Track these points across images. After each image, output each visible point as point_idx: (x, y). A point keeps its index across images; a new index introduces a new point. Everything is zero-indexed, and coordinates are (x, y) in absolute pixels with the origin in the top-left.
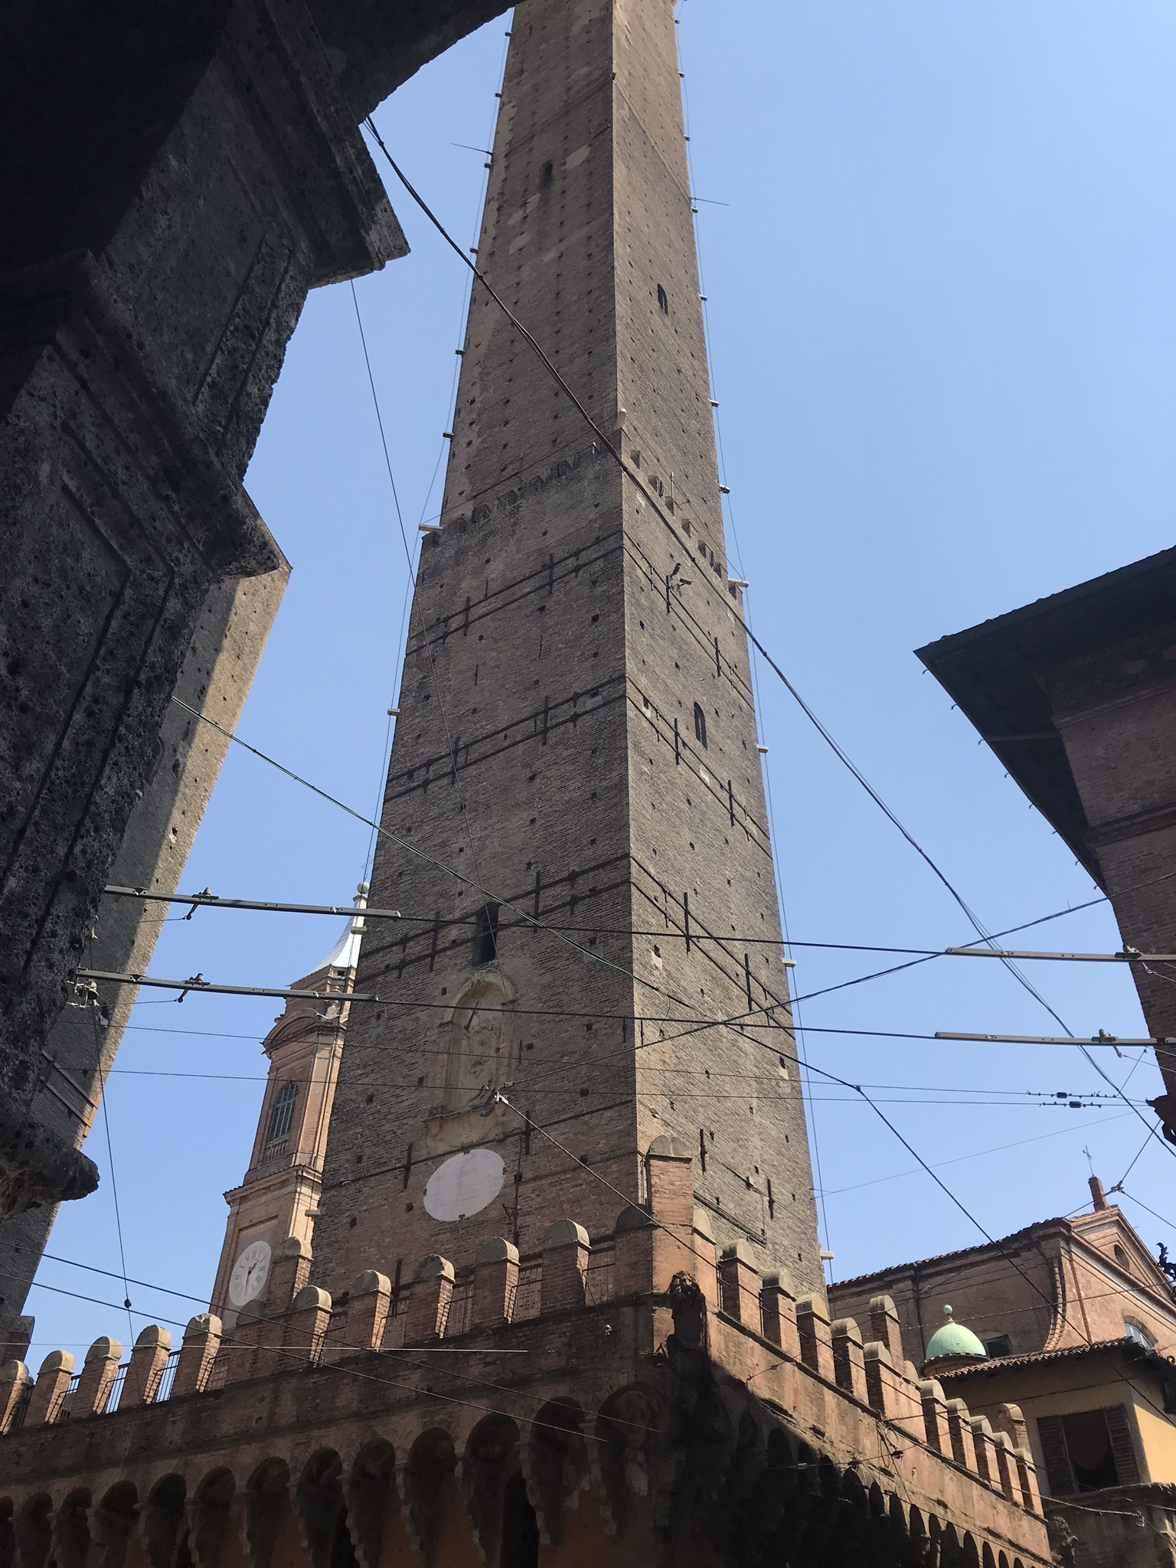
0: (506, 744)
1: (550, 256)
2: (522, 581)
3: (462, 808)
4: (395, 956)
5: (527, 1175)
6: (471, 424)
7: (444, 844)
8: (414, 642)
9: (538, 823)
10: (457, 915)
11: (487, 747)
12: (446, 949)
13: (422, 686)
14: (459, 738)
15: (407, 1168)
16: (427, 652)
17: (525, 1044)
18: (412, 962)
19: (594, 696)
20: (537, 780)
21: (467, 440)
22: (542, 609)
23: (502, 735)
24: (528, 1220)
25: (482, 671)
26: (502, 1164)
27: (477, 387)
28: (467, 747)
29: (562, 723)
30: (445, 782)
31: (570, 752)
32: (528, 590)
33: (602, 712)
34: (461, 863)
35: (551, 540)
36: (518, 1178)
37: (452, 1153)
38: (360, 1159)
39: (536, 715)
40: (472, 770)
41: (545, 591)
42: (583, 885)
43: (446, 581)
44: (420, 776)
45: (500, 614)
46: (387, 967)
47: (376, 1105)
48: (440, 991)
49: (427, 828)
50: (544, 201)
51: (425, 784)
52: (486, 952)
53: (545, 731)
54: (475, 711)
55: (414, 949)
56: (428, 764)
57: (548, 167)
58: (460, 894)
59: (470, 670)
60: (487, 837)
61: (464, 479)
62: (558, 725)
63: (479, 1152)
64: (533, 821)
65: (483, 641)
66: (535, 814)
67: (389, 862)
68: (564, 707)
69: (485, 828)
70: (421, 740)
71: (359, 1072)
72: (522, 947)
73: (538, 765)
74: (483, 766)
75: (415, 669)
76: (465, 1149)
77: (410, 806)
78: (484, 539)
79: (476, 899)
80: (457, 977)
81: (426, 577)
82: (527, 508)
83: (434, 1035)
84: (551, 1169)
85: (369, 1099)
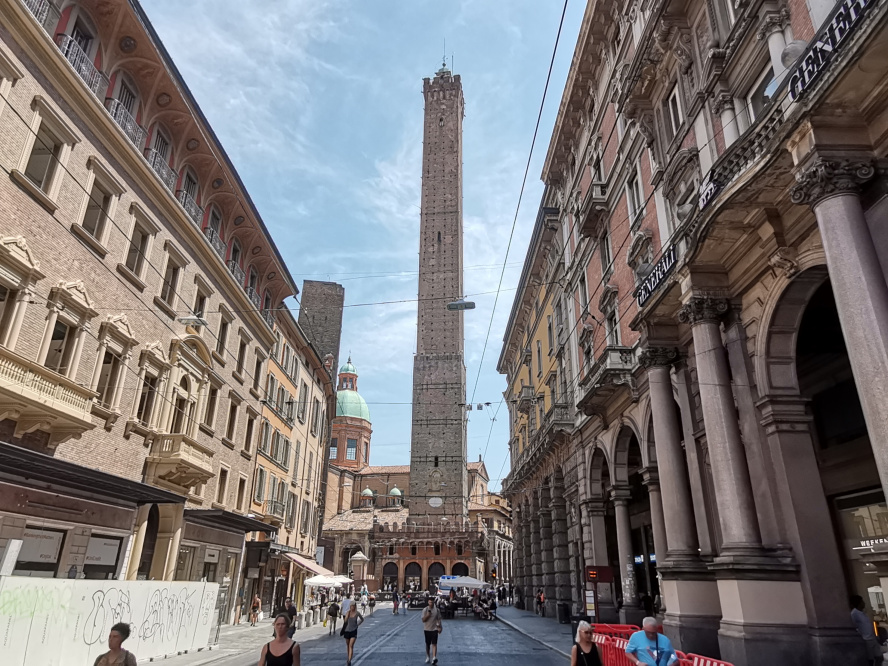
1: (442, 276)
2: (440, 384)
4: (418, 459)
5: (446, 503)
6: (423, 324)
7: (426, 440)
8: (414, 386)
10: (430, 456)
12: (429, 462)
14: (428, 418)
15: (426, 497)
16: (418, 391)
18: (422, 461)
19: (456, 421)
20: (445, 434)
21: (422, 329)
22: (444, 394)
23: (437, 421)
25: (432, 403)
28: (430, 420)
34: (430, 445)
35: (446, 376)
36: (444, 503)
39: (444, 420)
41: (444, 390)
42: (454, 459)
43: (421, 373)
44: (420, 422)
45: (435, 390)
46: (417, 461)
48: (428, 469)
50: (439, 249)
52: (436, 465)
54: (431, 412)
55: (422, 459)
56: (421, 420)
57: (439, 233)
58: (431, 452)
59: (429, 401)
60: (435, 442)
61: (422, 342)
63: (438, 498)
66: (445, 441)
67: (414, 439)
69: (435, 440)
70: (419, 413)
71: (414, 479)
73: (445, 431)
75: (416, 394)
76: (435, 497)
77: (418, 428)
78: (430, 367)
79: (433, 454)
80: (431, 467)
81: (416, 369)
82: (440, 363)
83: (428, 477)
84: (450, 503)
85: (417, 484)
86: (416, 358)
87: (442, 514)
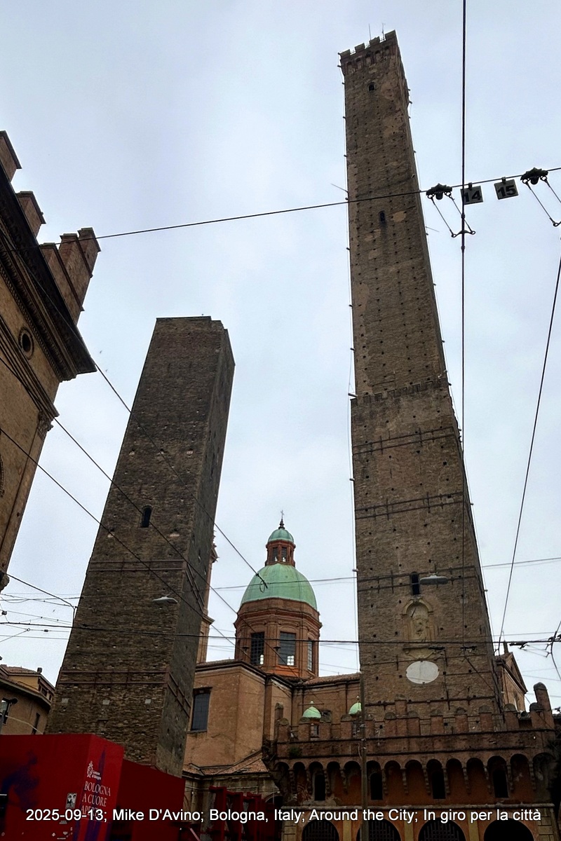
0: (411, 508)
2: (407, 436)
3: (395, 530)
4: (375, 584)
5: (448, 673)
6: (364, 347)
7: (389, 543)
8: (355, 449)
9: (432, 545)
10: (400, 573)
11: (401, 507)
12: (397, 586)
13: (364, 471)
14: (387, 500)
15: (397, 663)
16: (364, 456)
17: (440, 627)
18: (383, 588)
19: (449, 497)
20: (428, 527)
21: (363, 355)
22: (418, 452)
23: (408, 504)
24: (451, 687)
25: (393, 472)
26: (437, 668)
27: (364, 328)
28: (392, 504)
29: (437, 505)
30: (384, 517)
31: (442, 518)
32: (410, 441)
33: (454, 506)
34: (398, 553)
35: (419, 420)
36: (444, 673)
37: (416, 660)
38: (375, 657)
39: (422, 499)
40: (396, 516)
41: (419, 444)
42: (456, 574)
43: (367, 425)
44: (372, 512)
45: (398, 449)
46: (372, 587)
48: (398, 601)
49: (379, 535)
51: (375, 516)
52: (416, 591)
53: (429, 508)
54: (393, 489)
55: (383, 583)
56: (375, 508)
58: (400, 565)
59: (386, 470)
60: (409, 545)
61: (365, 375)
62: (434, 506)
63: (426, 663)
64: (429, 543)
65: (392, 459)
66: (429, 541)
67: (363, 545)
68: (436, 499)
69: (407, 541)
70: (368, 495)
71: (368, 625)
72: (432, 592)
73: (427, 521)
74: (401, 515)
75: (359, 462)
76: (421, 660)
77: (369, 524)
78: (384, 410)
79: (408, 569)
80: (405, 598)
81: (357, 420)
82: (404, 402)
83: (399, 617)
84: (457, 672)
85: (375, 636)
86: (354, 403)
87: (442, 700)
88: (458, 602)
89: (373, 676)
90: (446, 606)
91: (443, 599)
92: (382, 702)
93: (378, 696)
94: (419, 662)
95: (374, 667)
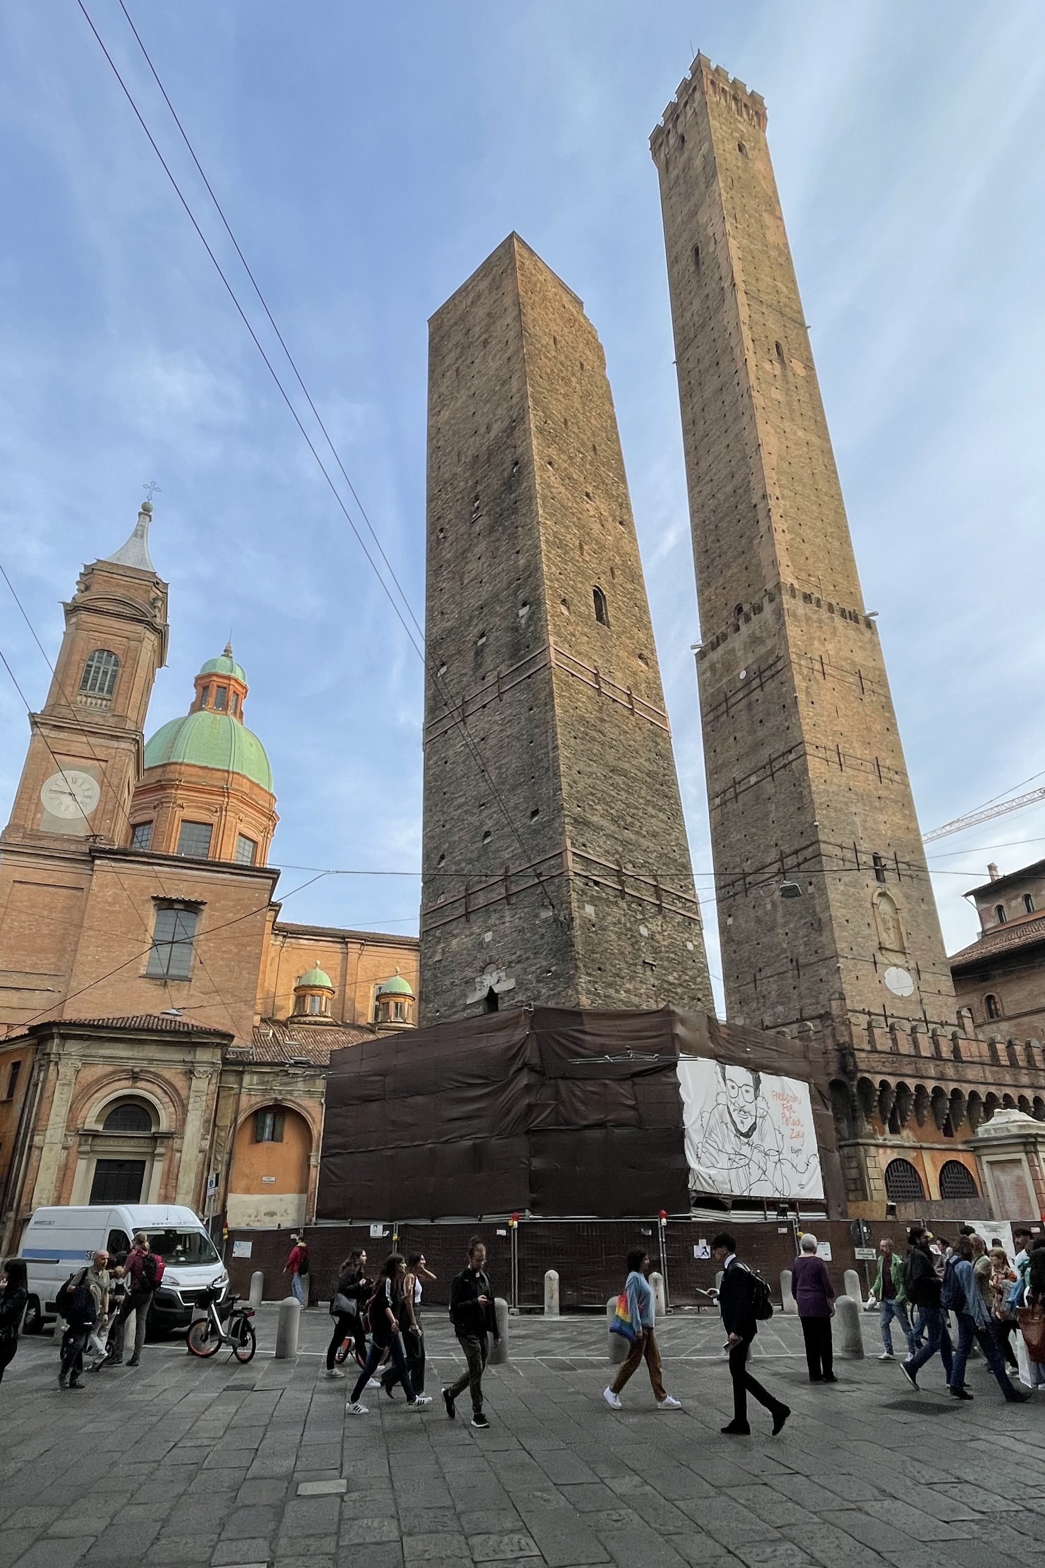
0: (863, 768)
2: (847, 672)
3: (850, 790)
4: (839, 853)
5: (921, 988)
7: (846, 803)
9: (888, 825)
10: (863, 849)
11: (853, 762)
12: (862, 864)
13: (808, 692)
15: (876, 964)
17: (908, 931)
18: (848, 861)
20: (882, 801)
22: (861, 699)
23: (860, 761)
24: (926, 1006)
26: (910, 978)
29: (888, 778)
30: (836, 766)
32: (850, 680)
33: (902, 786)
34: (857, 821)
35: (857, 659)
36: (918, 988)
37: (891, 965)
38: (851, 949)
39: (872, 763)
40: (849, 771)
41: (861, 690)
42: (913, 871)
45: (840, 683)
46: (837, 856)
47: (850, 925)
48: (865, 884)
49: (834, 789)
51: (828, 761)
52: (881, 877)
53: (879, 777)
54: (842, 734)
55: (848, 855)
58: (862, 839)
59: (832, 705)
60: (867, 816)
62: (885, 778)
65: (837, 694)
67: (819, 794)
68: (885, 769)
69: (865, 810)
70: (816, 728)
71: (838, 904)
72: (896, 883)
73: (881, 793)
74: (853, 772)
76: (896, 965)
77: (822, 768)
79: (868, 846)
80: (872, 882)
82: (840, 624)
83: (870, 906)
84: (929, 990)
85: (847, 921)
87: (920, 1020)
88: (920, 906)
89: (853, 974)
90: (909, 906)
91: (907, 897)
92: (867, 1010)
93: (861, 1001)
94: (895, 968)
95: (853, 961)
